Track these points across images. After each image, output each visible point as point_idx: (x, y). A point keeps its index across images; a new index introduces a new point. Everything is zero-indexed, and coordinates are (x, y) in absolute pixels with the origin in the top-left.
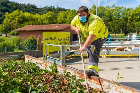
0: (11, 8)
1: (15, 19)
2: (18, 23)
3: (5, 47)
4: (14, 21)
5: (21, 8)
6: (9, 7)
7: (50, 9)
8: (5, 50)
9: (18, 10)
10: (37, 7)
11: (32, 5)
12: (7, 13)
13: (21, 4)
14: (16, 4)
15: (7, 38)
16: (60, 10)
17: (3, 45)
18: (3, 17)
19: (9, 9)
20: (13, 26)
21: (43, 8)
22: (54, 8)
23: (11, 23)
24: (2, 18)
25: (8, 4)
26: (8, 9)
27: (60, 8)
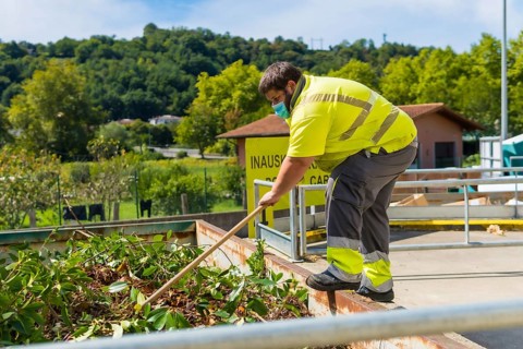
0: (219, 57)
1: (230, 96)
2: (242, 110)
3: (182, 196)
4: (226, 102)
5: (254, 56)
6: (212, 54)
7: (356, 50)
8: (183, 207)
9: (241, 61)
10: (310, 48)
11: (290, 42)
12: (205, 74)
13: (252, 40)
14: (237, 42)
16: (395, 51)
17: (178, 189)
18: (191, 90)
19: (213, 60)
20: (223, 120)
21: (331, 49)
22: (372, 46)
23: (216, 111)
24: (188, 93)
25: (210, 45)
26: (209, 60)
27: (395, 44)
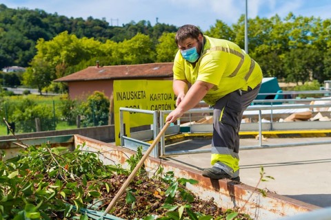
0: (50, 29)
1: (59, 54)
2: (67, 64)
3: (36, 119)
4: (56, 58)
5: (74, 29)
6: (46, 26)
7: (139, 27)
8: (37, 127)
9: (66, 32)
10: (110, 25)
11: (97, 20)
12: (42, 39)
13: (72, 18)
14: (63, 19)
15: (41, 99)
16: (163, 29)
17: (32, 115)
18: (31, 50)
19: (46, 30)
20: (55, 70)
21: (124, 26)
22: (149, 25)
23: (50, 64)
24: (29, 52)
25: (44, 20)
26: (43, 31)
27: (164, 24)
